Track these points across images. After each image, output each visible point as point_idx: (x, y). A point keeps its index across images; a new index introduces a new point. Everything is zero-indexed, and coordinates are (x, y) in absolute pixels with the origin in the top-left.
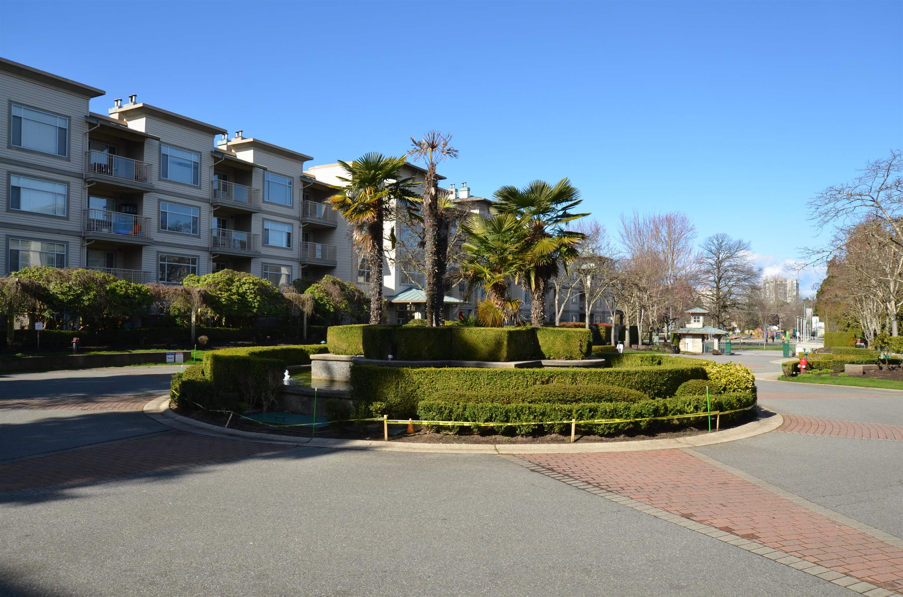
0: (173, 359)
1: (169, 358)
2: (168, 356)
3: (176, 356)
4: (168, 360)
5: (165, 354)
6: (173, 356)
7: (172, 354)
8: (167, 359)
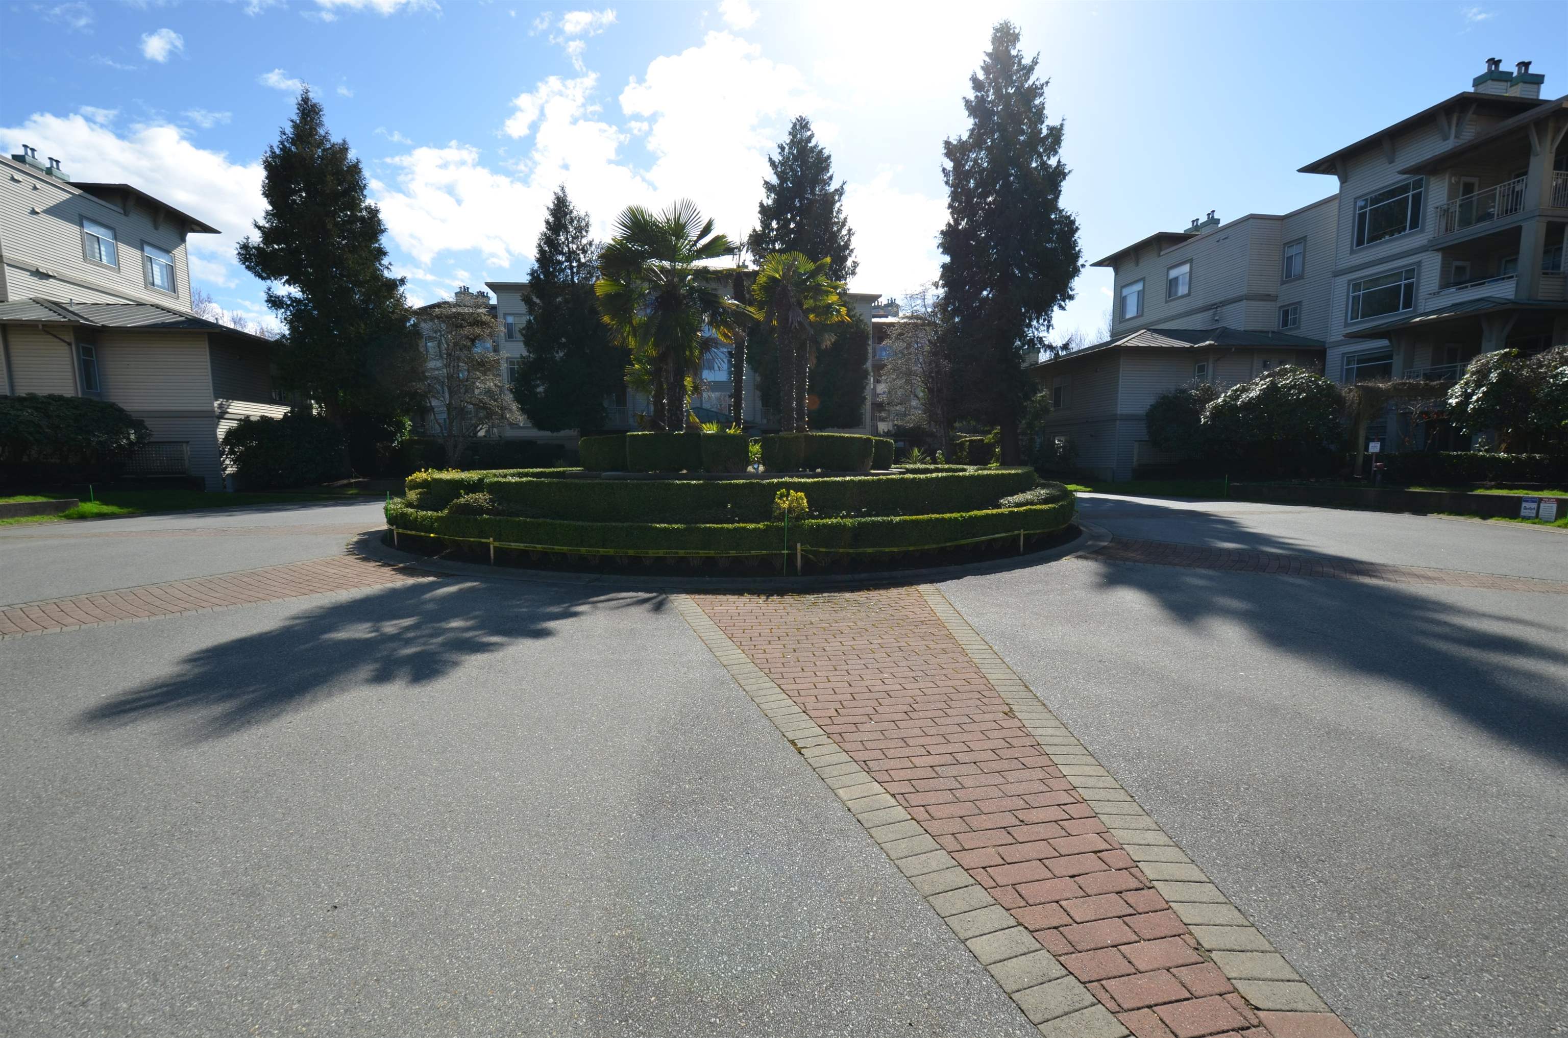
0: (1534, 512)
1: (1525, 508)
2: (1524, 504)
3: (1542, 505)
4: (1524, 512)
5: (1519, 500)
6: (1534, 505)
7: (1533, 500)
8: (1522, 510)
